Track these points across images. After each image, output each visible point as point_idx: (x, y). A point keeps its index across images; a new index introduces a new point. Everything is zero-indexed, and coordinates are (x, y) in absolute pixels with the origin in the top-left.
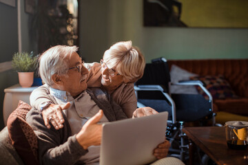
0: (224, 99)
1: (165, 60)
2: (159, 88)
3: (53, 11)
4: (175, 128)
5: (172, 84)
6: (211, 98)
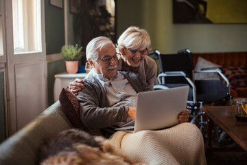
1: (188, 51)
2: (183, 74)
3: (93, 11)
4: (196, 108)
5: (195, 72)
6: (228, 83)
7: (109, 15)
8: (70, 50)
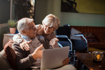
0: (92, 42)
1: (69, 26)
2: (66, 37)
3: (25, 4)
4: (72, 53)
5: (71, 35)
6: (87, 42)
8: (12, 22)
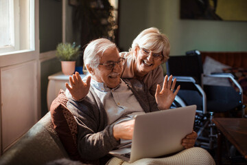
2: (192, 79)
3: (95, 3)
4: (205, 118)
5: (204, 76)
6: (241, 90)
7: (111, 8)
8: (66, 49)
